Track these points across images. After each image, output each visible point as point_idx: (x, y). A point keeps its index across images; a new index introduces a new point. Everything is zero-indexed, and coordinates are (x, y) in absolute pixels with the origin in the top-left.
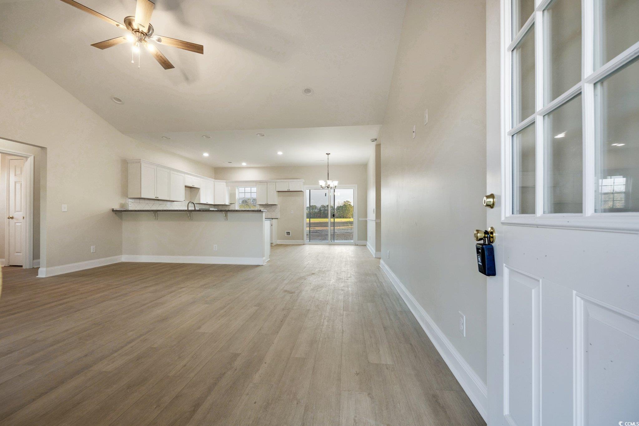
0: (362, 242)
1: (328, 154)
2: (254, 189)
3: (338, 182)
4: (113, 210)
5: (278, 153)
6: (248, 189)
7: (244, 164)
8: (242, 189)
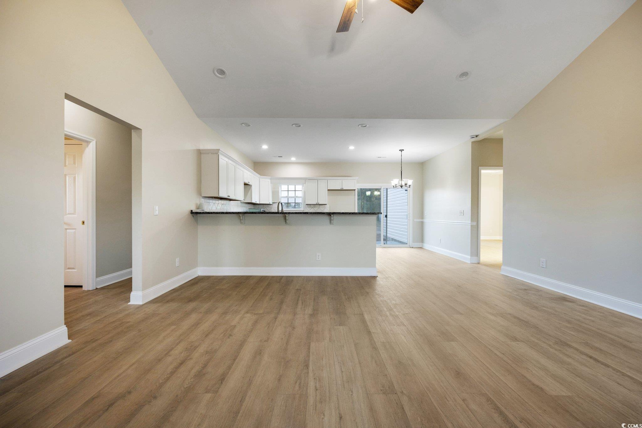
0: (419, 245)
1: (401, 150)
2: (299, 187)
3: (413, 181)
4: (192, 212)
5: (349, 148)
6: (292, 187)
7: (293, 159)
8: (284, 187)
